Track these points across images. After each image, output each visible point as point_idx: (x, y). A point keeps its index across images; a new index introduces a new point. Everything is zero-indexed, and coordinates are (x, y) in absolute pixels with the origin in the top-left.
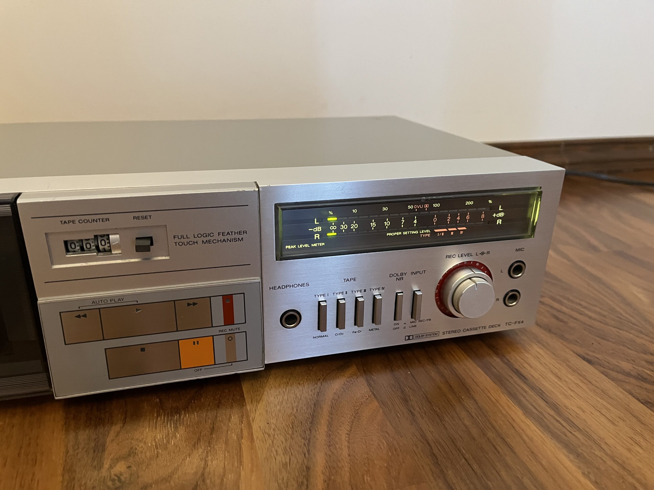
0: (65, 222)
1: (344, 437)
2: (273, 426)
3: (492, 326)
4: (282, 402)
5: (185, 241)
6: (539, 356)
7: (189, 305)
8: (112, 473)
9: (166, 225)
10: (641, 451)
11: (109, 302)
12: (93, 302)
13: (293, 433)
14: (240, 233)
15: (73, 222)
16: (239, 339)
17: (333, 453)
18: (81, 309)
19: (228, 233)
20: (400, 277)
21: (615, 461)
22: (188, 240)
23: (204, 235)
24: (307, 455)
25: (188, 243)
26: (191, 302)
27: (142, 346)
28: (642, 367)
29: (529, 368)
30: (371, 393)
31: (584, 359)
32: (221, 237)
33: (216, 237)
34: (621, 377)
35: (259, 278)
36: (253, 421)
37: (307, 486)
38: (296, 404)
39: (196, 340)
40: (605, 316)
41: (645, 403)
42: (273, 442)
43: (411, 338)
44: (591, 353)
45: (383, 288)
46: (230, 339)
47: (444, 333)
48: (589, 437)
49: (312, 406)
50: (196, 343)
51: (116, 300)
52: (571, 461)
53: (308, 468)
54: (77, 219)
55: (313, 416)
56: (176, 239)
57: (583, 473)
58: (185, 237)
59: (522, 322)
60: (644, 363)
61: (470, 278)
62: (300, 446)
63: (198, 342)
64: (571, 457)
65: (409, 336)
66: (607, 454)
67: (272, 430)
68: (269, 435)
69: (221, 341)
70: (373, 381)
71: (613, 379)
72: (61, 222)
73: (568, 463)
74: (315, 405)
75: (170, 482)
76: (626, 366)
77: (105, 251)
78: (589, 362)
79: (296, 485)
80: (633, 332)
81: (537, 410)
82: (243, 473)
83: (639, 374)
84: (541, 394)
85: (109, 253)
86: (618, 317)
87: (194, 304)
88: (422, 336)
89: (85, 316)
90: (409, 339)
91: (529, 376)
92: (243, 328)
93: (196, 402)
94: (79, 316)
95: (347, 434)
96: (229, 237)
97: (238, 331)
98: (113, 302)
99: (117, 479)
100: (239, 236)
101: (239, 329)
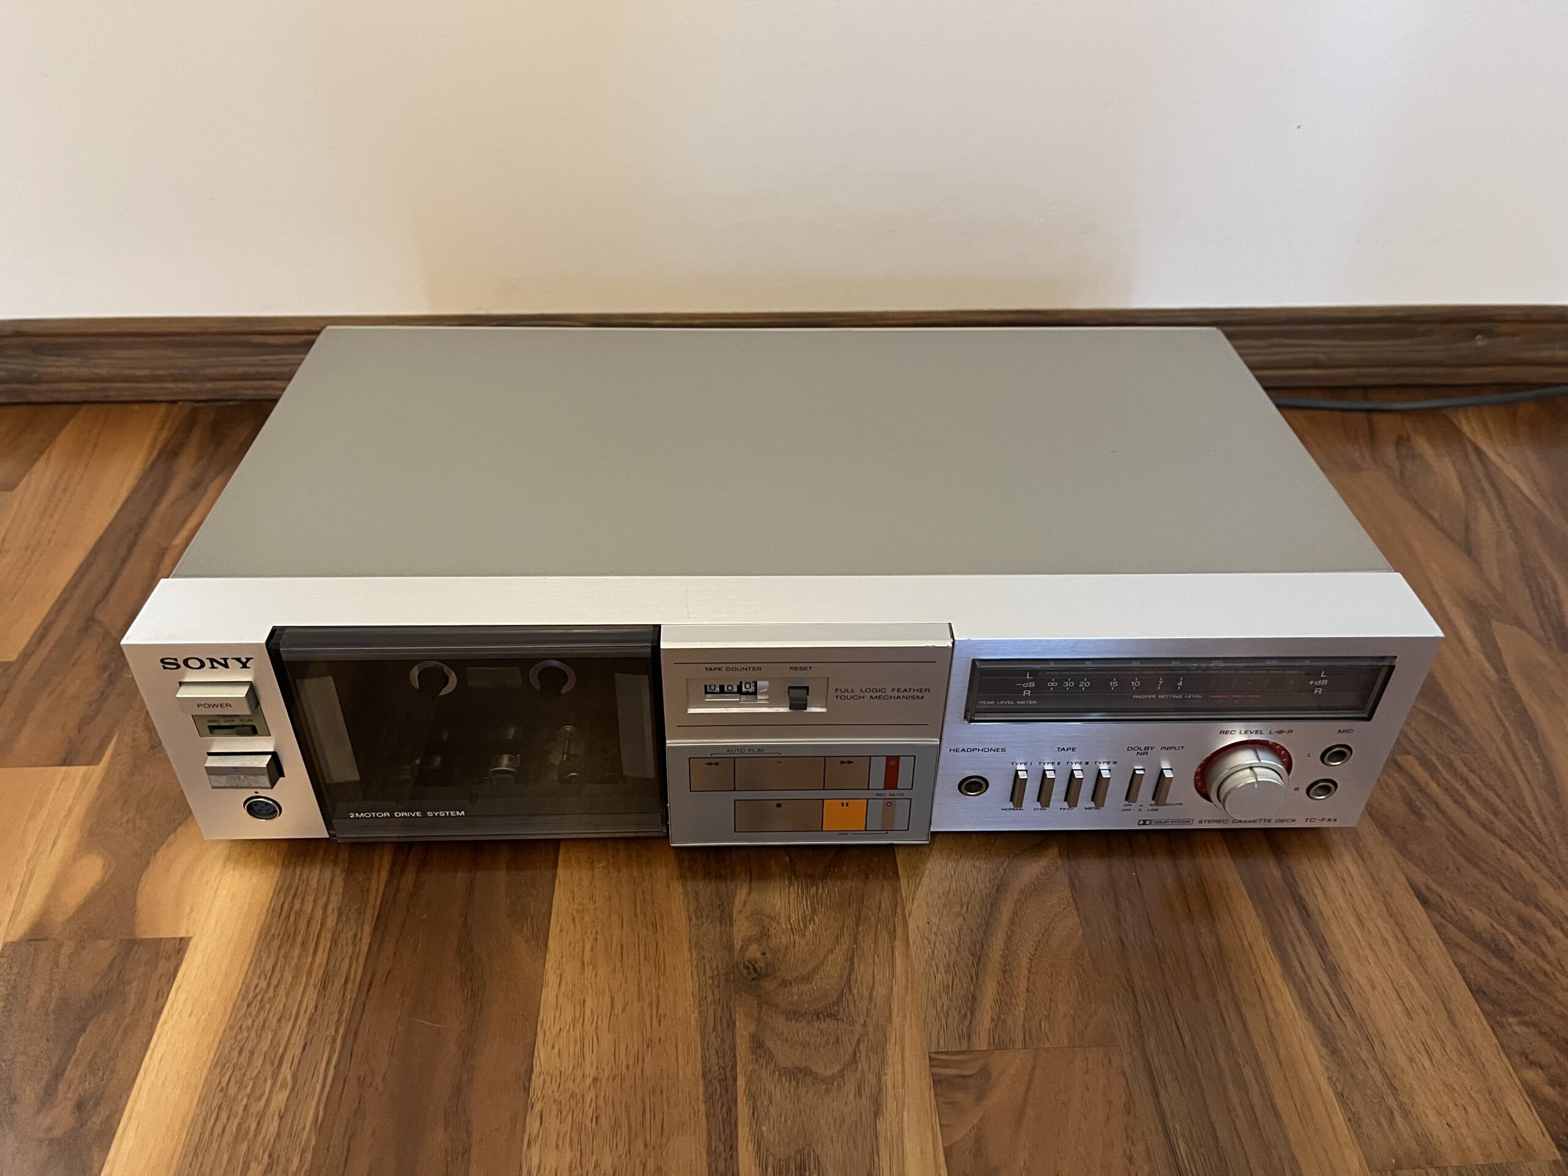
0: (711, 669)
1: (1025, 962)
2: (935, 929)
3: (1282, 821)
4: (948, 892)
5: (849, 695)
6: (1346, 877)
7: (842, 762)
8: (746, 959)
9: (828, 678)
10: (1427, 1063)
11: (747, 751)
12: (728, 750)
13: (959, 945)
14: (921, 690)
15: (720, 669)
16: (901, 806)
17: (1007, 983)
18: (714, 756)
19: (906, 690)
20: (1144, 751)
21: (1382, 1071)
22: (853, 694)
23: (875, 691)
24: (974, 979)
25: (852, 698)
26: (846, 760)
27: (779, 802)
28: (1507, 927)
29: (1320, 897)
30: (1071, 899)
31: (1419, 895)
32: (896, 694)
33: (889, 693)
34: (1460, 938)
35: (938, 740)
36: (909, 915)
37: (971, 1021)
38: (965, 900)
39: (845, 802)
40: (1496, 813)
41: (1478, 992)
42: (933, 952)
43: (1148, 822)
44: (1435, 887)
45: (1115, 763)
46: (889, 804)
47: (1200, 822)
48: (1361, 1025)
49: (989, 906)
50: (845, 805)
51: (756, 750)
52: (1320, 1057)
53: (974, 998)
54: (724, 666)
55: (988, 924)
56: (839, 692)
57: (1330, 1078)
58: (850, 690)
59: (1335, 820)
60: (1513, 920)
61: (1251, 768)
62: (967, 965)
63: (847, 804)
64: (1323, 1051)
65: (1145, 821)
66: (1376, 1059)
67: (933, 934)
68: (929, 942)
69: (877, 806)
70: (1079, 880)
71: (1447, 941)
72: (707, 668)
73: (1314, 1060)
74: (992, 905)
75: (811, 983)
76: (1481, 920)
77: (747, 693)
78: (1424, 902)
79: (957, 1018)
80: (1530, 855)
81: (1304, 971)
82: (895, 988)
83: (1493, 940)
84: (1321, 945)
85: (753, 697)
86: (1521, 820)
87: (849, 762)
88: (1165, 822)
89: (717, 764)
90: (1144, 824)
91: (1316, 912)
92: (907, 794)
93: (836, 870)
94: (710, 764)
95: (1030, 959)
96: (906, 694)
97: (900, 797)
98: (752, 752)
99: (751, 967)
100: (920, 695)
101: (902, 795)
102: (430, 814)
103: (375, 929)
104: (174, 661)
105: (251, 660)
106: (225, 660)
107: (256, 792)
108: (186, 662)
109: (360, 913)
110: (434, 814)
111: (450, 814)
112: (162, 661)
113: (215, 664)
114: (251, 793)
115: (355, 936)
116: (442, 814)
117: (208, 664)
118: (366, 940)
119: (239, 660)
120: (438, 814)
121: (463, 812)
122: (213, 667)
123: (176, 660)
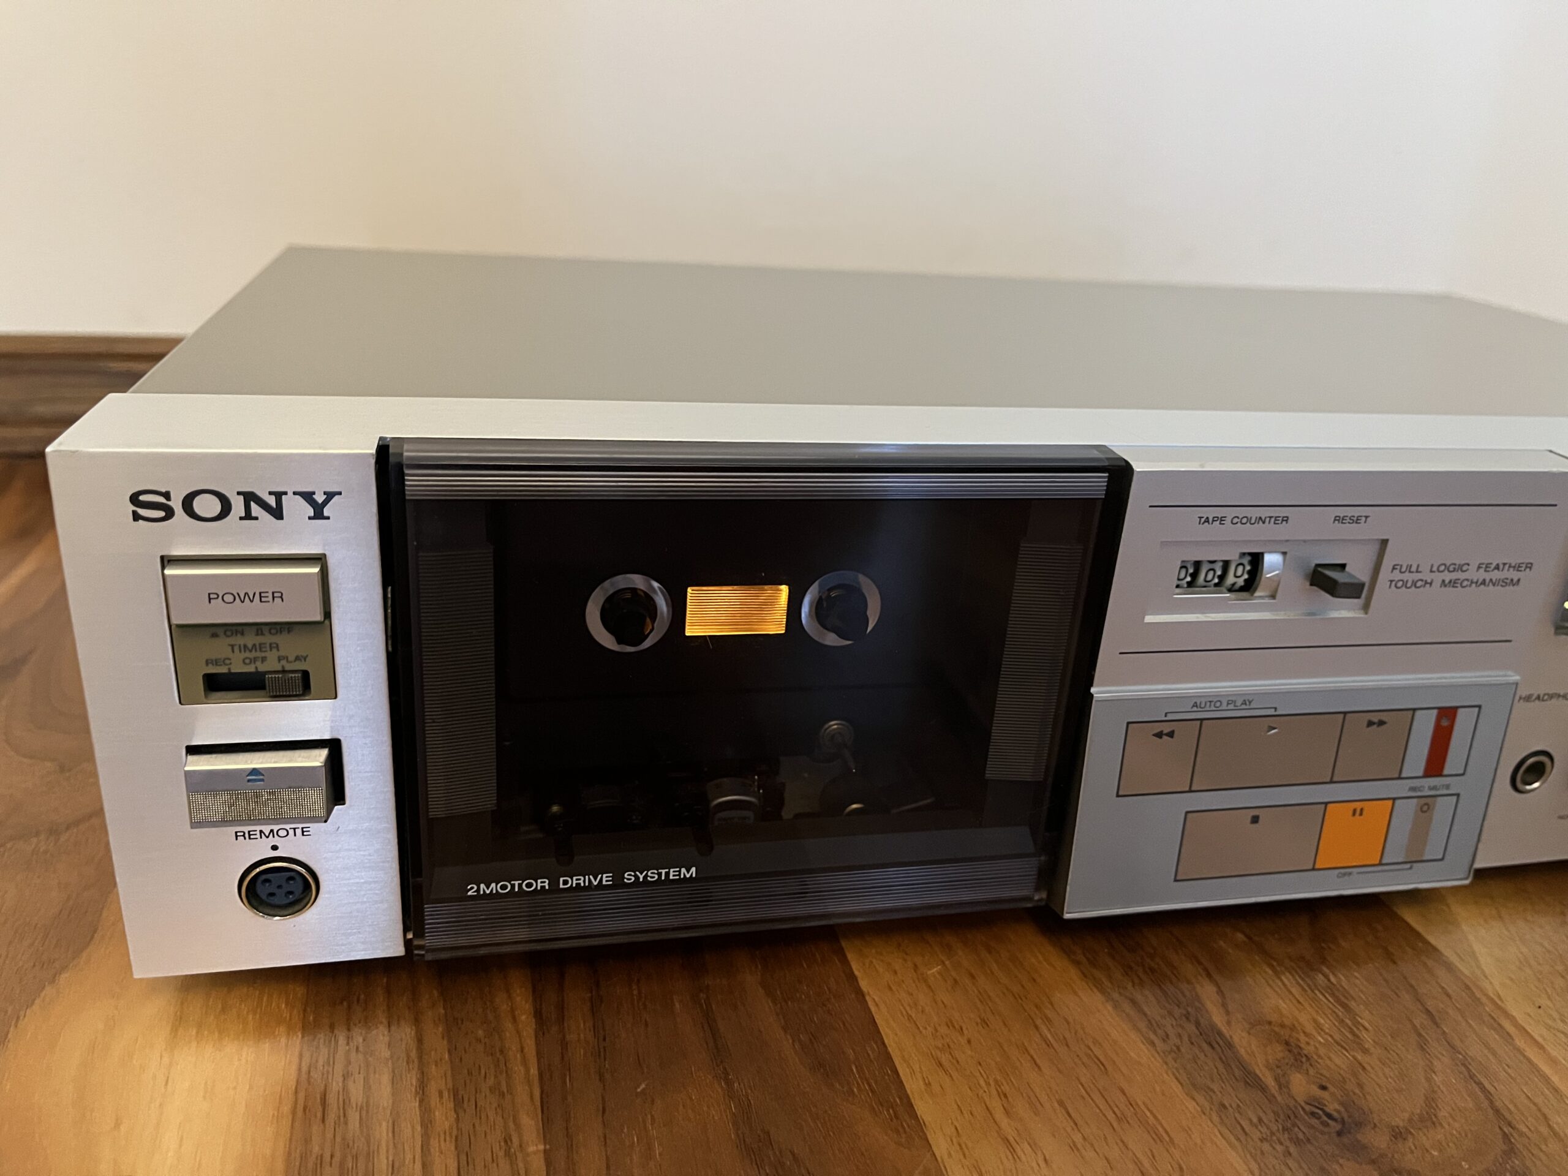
0: (1207, 520)
5: (1409, 577)
7: (1370, 724)
8: (1300, 1100)
9: (1384, 543)
11: (1224, 705)
12: (1195, 705)
14: (1517, 568)
15: (1221, 520)
16: (1443, 807)
18: (1170, 717)
19: (1497, 567)
22: (1417, 577)
23: (1451, 569)
25: (1414, 584)
26: (1375, 718)
27: (1257, 812)
32: (1482, 575)
33: (1473, 574)
36: (1501, 1000)
39: (1358, 805)
46: (1425, 808)
50: (1358, 812)
51: (1239, 703)
54: (1230, 514)
56: (1397, 572)
58: (1414, 569)
63: (1362, 810)
69: (1407, 810)
75: (1442, 1125)
87: (1381, 723)
89: (1171, 734)
92: (1456, 785)
94: (1159, 735)
96: (1495, 576)
97: (1445, 792)
98: (1231, 707)
99: (1320, 1112)
100: (1514, 575)
101: (1448, 787)
102: (629, 877)
103: (547, 1122)
104: (162, 500)
105: (336, 497)
106: (279, 496)
107: (275, 848)
108: (188, 503)
109: (502, 1095)
110: (637, 878)
111: (667, 874)
112: (134, 499)
113: (255, 509)
114: (260, 850)
115: (507, 1140)
116: (652, 875)
117: (238, 506)
118: (535, 1147)
119: (308, 497)
120: (646, 876)
121: (693, 869)
122: (248, 516)
123: (167, 495)
